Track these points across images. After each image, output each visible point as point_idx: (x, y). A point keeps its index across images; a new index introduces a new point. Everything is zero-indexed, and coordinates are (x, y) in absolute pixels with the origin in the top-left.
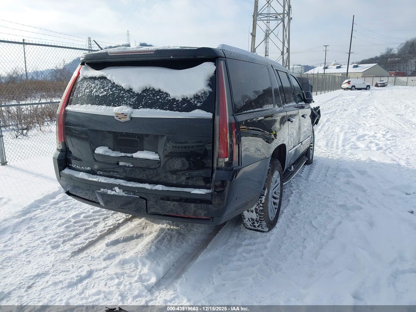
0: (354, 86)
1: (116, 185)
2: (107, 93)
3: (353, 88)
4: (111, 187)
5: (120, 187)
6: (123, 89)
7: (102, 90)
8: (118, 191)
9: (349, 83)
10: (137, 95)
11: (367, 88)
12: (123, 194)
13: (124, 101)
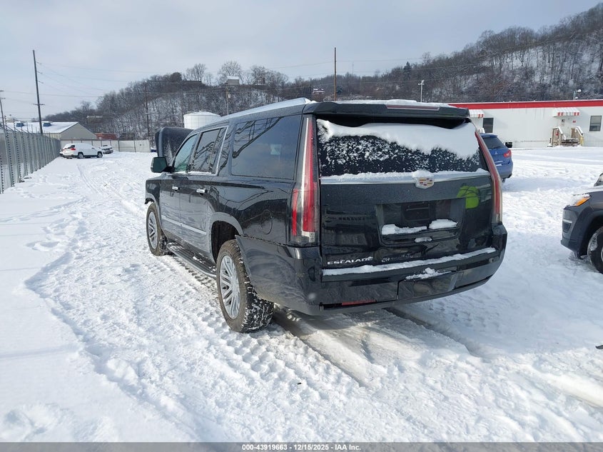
0: (82, 153)
1: (426, 266)
2: (390, 157)
3: (80, 155)
4: (421, 269)
5: (431, 266)
6: (408, 151)
7: (380, 153)
8: (430, 273)
9: (73, 148)
10: (428, 156)
11: (99, 155)
12: (436, 274)
13: (417, 164)
